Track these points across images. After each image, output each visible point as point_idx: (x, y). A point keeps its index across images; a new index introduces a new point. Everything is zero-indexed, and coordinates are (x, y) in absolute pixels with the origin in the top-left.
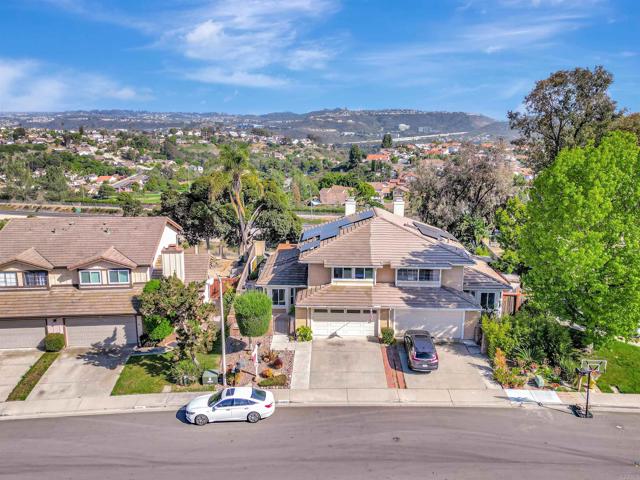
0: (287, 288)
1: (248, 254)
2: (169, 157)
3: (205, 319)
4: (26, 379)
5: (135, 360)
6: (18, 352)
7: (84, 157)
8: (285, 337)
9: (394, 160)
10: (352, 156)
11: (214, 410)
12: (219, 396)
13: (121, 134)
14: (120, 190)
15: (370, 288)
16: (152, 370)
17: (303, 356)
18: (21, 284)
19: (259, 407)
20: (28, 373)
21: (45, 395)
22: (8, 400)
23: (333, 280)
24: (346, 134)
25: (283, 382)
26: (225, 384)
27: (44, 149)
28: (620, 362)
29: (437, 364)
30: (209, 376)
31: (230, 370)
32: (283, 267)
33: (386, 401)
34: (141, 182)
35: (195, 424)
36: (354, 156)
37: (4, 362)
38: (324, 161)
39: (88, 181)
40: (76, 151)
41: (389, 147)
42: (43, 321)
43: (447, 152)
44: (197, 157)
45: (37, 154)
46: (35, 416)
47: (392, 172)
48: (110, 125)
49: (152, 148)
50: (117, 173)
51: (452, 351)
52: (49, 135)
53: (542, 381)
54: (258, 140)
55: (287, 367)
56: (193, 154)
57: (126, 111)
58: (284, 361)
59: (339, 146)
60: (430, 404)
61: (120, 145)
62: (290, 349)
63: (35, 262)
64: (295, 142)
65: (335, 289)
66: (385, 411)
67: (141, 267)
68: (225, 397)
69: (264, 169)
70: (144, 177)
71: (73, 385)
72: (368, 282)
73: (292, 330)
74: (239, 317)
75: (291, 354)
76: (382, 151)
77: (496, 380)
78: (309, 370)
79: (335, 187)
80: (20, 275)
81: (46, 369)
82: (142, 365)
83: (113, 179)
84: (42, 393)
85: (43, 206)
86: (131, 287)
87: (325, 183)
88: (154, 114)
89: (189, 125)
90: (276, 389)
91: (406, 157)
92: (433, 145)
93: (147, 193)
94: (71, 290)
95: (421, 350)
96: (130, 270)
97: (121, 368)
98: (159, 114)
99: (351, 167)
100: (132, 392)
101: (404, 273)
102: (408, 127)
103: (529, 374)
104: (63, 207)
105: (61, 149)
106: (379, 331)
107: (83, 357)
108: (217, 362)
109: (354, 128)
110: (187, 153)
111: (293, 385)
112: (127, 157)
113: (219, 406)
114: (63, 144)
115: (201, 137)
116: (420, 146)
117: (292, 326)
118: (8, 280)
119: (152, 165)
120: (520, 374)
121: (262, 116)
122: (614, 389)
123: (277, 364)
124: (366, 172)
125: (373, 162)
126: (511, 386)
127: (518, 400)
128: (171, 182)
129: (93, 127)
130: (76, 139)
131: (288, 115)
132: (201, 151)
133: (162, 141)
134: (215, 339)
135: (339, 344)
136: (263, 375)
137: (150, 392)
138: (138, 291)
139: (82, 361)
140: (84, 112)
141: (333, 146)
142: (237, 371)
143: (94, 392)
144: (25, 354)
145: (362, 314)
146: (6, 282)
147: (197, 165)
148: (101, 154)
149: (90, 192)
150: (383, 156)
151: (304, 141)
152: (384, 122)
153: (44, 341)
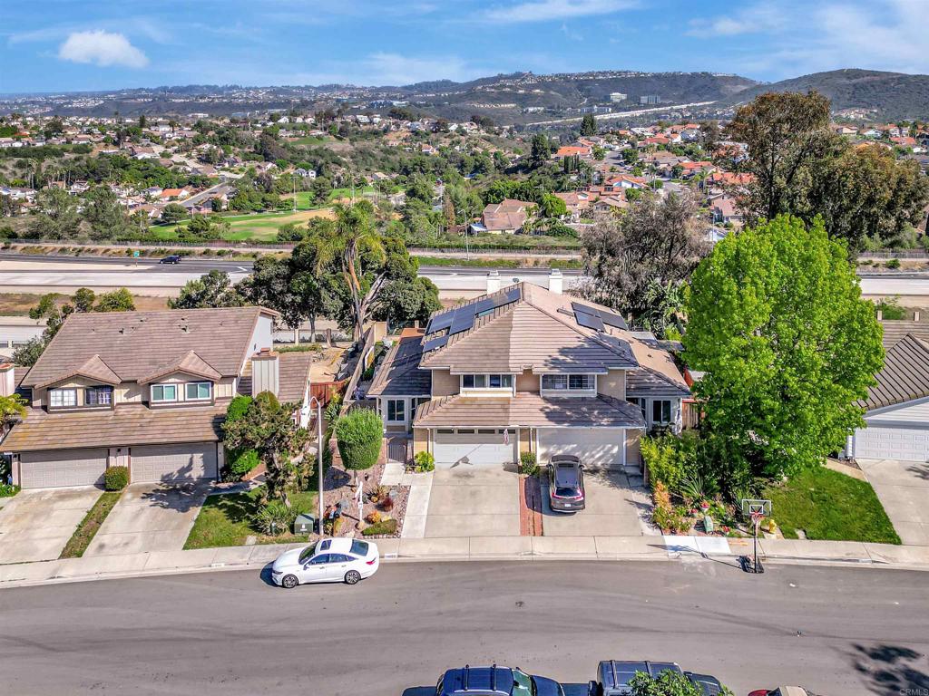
0: (407, 399)
1: (364, 341)
2: (267, 158)
3: (300, 449)
4: (83, 530)
5: (212, 500)
6: (72, 491)
7: (145, 161)
8: (400, 465)
9: (598, 155)
10: (535, 151)
11: (305, 568)
12: (312, 551)
13: (199, 125)
14: (194, 211)
15: (508, 399)
16: (234, 514)
17: (421, 493)
18: (80, 403)
19: (360, 565)
20: (85, 520)
21: (105, 550)
22: (63, 556)
23: (462, 389)
24: (531, 109)
25: (392, 530)
26: (322, 532)
27: (88, 152)
28: (815, 496)
29: (583, 502)
30: (302, 522)
31: (328, 515)
32: (404, 368)
33: (517, 554)
34: (224, 198)
35: (283, 586)
36: (538, 150)
37: (56, 506)
38: (496, 154)
39: (148, 198)
40: (133, 153)
41: (592, 134)
42: (105, 451)
43: (678, 139)
44: (307, 157)
45: (77, 159)
46: (94, 578)
47: (595, 177)
48: (184, 108)
49: (242, 144)
50: (190, 183)
51: (607, 483)
52: (96, 131)
53: (711, 524)
54: (398, 126)
55: (399, 508)
56: (302, 151)
57: (207, 87)
58: (395, 501)
59: (520, 129)
60: (568, 557)
61: (197, 142)
62: (405, 483)
63: (99, 376)
64: (453, 127)
65: (464, 402)
66: (512, 567)
67: (226, 379)
68: (319, 552)
69: (406, 172)
70: (229, 189)
71: (139, 535)
72: (505, 392)
73: (409, 457)
74: (342, 445)
75: (404, 491)
76: (581, 140)
77: (654, 523)
78: (425, 513)
79: (507, 202)
80: (80, 392)
81: (106, 514)
82: (221, 507)
83: (184, 193)
84: (102, 546)
85: (87, 247)
86: (213, 404)
87: (491, 197)
88: (248, 90)
89: (298, 106)
90: (383, 539)
91: (617, 148)
92: (658, 128)
93: (234, 215)
94: (140, 409)
95: (563, 486)
96: (213, 383)
97: (196, 511)
98: (256, 89)
99: (534, 167)
100: (210, 544)
101: (549, 380)
102: (624, 97)
103: (696, 514)
104: (115, 248)
105: (111, 150)
106: (519, 457)
107: (149, 496)
108: (314, 503)
109: (543, 100)
110: (293, 150)
111: (403, 534)
112: (206, 159)
113: (311, 563)
114: (116, 144)
115: (314, 126)
116: (638, 130)
117: (409, 451)
118: (65, 399)
119: (241, 170)
120: (687, 515)
121: (406, 88)
122: (800, 533)
123: (386, 505)
124: (556, 174)
125: (567, 159)
126: (673, 531)
127: (675, 549)
128: (268, 196)
129: (159, 111)
130: (133, 134)
131: (445, 85)
132: (314, 147)
133: (257, 133)
134: (312, 473)
135: (467, 476)
136: (368, 520)
137: (231, 545)
138: (222, 408)
139: (148, 502)
140: (147, 90)
141: (510, 131)
142: (336, 516)
143: (163, 546)
144: (80, 494)
145: (497, 436)
146: (62, 400)
147: (307, 168)
148: (169, 156)
149: (151, 215)
150: (581, 149)
151: (466, 126)
152: (589, 90)
153: (104, 477)
